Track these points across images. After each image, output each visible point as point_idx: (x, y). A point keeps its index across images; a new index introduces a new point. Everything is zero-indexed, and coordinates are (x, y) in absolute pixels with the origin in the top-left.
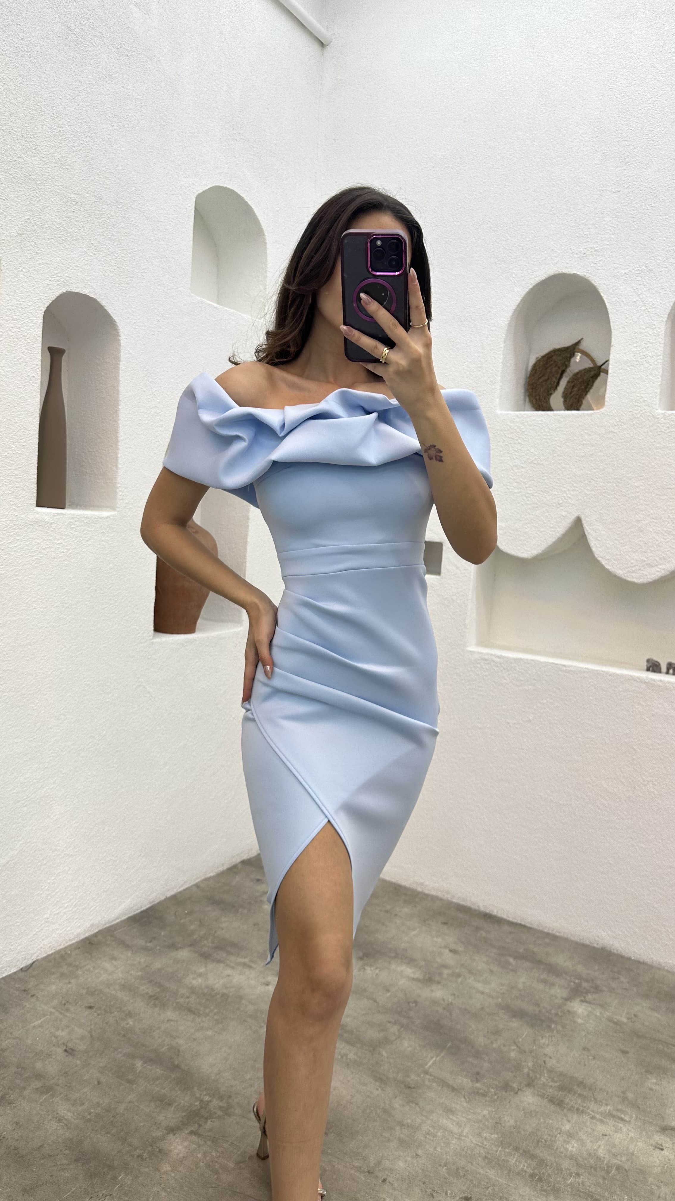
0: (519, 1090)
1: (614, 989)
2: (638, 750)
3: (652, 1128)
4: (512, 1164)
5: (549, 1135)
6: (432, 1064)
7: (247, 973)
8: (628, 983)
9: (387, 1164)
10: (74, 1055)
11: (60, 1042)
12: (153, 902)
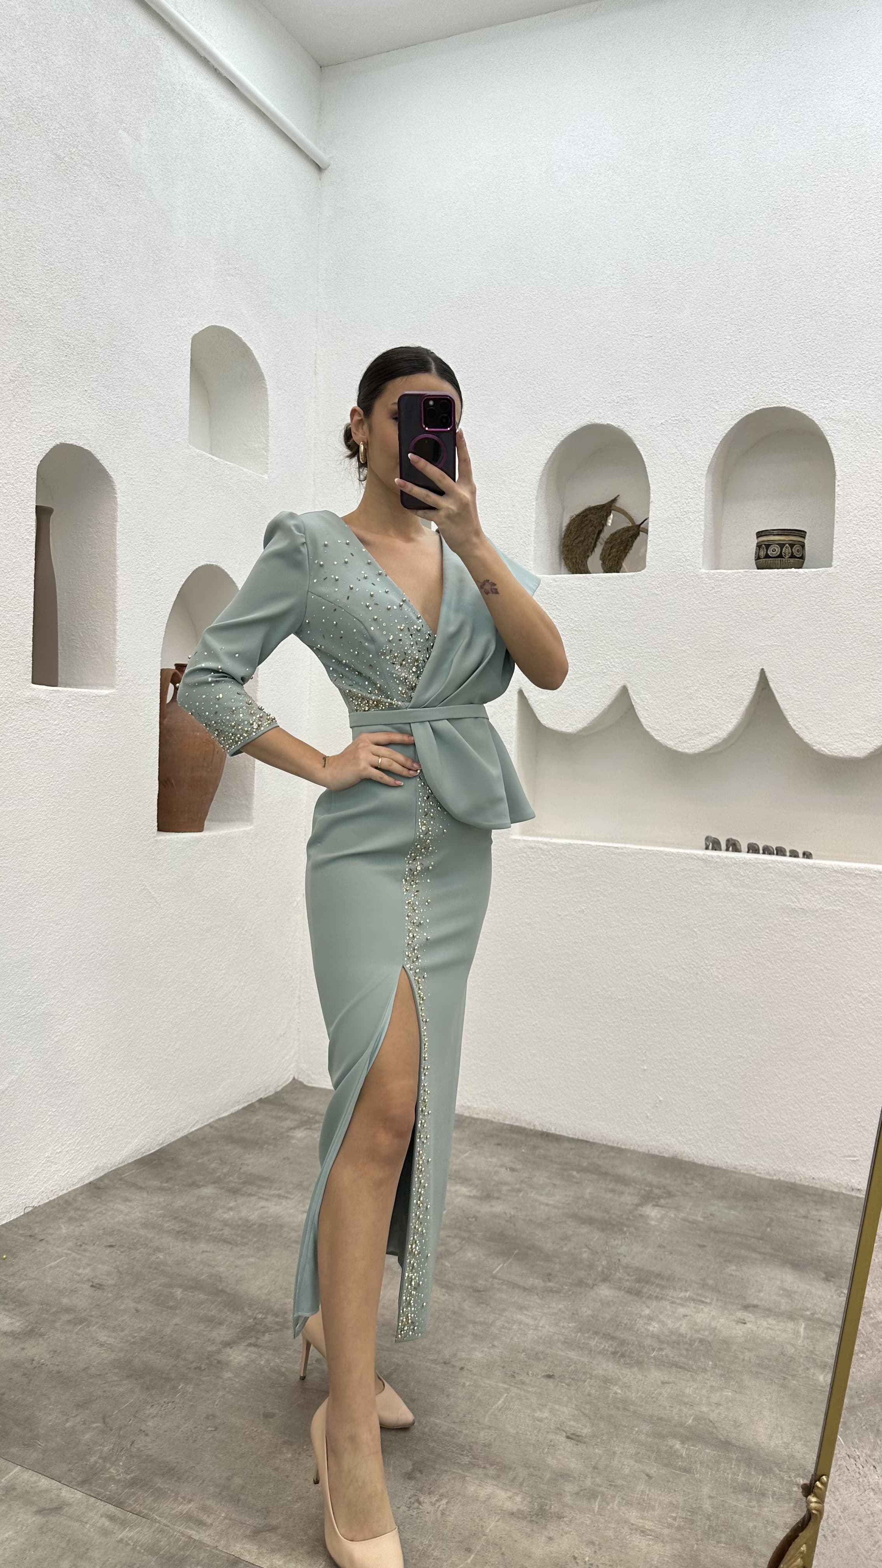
0: (594, 1285)
1: (687, 1193)
2: (698, 932)
3: (735, 1307)
4: (593, 1345)
5: (629, 1319)
6: (500, 1270)
7: (283, 1204)
8: (703, 1187)
9: (463, 1355)
10: (103, 1289)
11: (85, 1279)
12: (162, 1143)
